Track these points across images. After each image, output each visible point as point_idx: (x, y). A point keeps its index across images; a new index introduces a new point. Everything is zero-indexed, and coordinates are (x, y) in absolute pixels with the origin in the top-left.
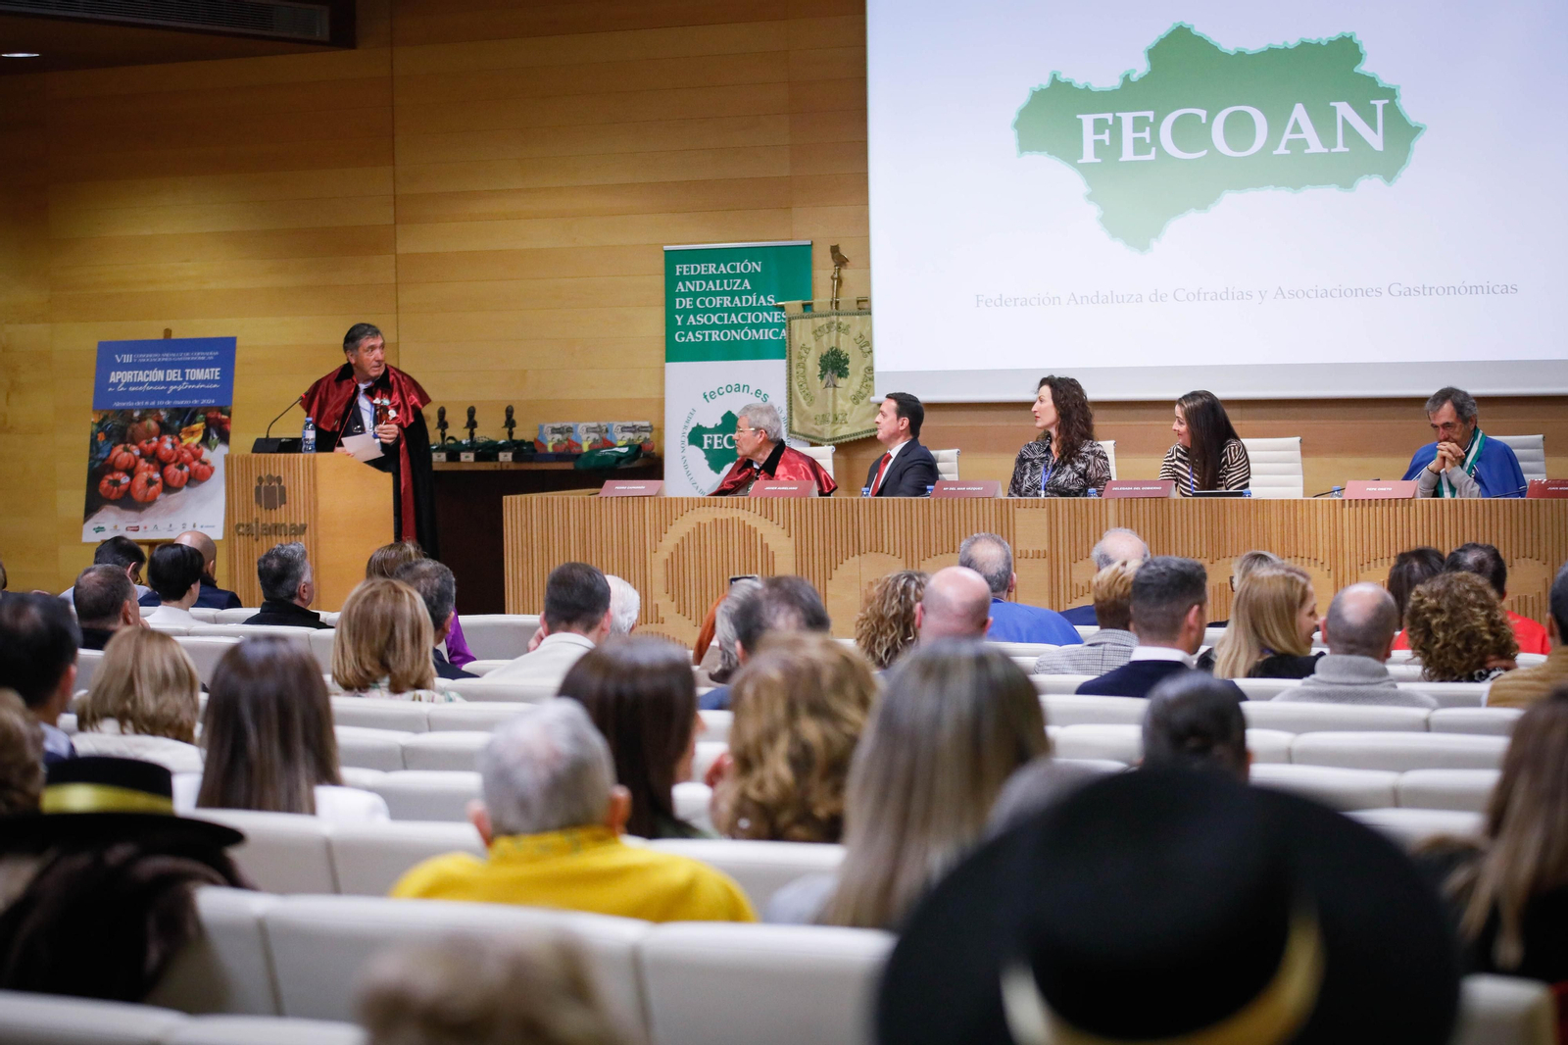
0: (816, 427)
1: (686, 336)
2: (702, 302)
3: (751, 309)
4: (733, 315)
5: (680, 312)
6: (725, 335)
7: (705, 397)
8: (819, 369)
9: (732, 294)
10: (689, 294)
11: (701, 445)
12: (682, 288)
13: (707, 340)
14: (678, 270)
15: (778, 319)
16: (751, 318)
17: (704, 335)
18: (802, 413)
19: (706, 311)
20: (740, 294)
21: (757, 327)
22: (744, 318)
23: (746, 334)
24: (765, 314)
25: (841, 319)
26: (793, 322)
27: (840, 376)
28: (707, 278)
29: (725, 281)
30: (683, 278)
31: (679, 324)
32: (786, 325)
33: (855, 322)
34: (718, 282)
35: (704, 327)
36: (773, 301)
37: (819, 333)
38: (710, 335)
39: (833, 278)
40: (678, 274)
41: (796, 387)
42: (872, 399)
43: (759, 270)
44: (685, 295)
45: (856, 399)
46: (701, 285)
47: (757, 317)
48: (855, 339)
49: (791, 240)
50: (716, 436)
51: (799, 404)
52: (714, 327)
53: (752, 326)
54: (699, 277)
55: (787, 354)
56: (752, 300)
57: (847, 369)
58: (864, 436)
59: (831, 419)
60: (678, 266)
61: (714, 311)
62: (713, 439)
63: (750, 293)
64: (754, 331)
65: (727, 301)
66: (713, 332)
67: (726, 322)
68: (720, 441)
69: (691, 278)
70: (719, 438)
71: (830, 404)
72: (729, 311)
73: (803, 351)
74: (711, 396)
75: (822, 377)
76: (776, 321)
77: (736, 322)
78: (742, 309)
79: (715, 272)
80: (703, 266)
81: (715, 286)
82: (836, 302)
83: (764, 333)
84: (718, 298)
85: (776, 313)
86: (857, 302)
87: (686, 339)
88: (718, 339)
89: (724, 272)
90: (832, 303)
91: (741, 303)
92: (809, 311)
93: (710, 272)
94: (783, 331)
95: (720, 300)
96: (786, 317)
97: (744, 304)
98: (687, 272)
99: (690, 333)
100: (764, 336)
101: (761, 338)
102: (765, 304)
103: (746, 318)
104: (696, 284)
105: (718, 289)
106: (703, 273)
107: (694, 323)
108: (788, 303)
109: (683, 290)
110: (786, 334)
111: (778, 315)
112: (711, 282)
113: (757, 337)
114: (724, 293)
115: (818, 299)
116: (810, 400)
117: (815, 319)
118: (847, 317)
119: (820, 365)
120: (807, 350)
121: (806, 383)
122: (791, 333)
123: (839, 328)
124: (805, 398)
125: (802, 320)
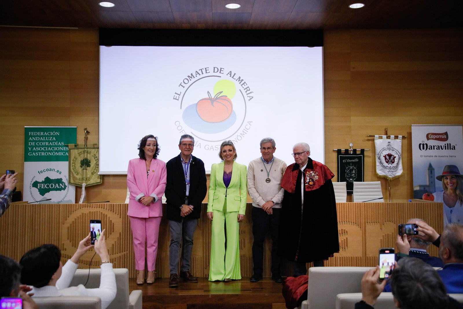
0: (79, 181)
2: (38, 144)
3: (56, 146)
4: (49, 148)
5: (30, 146)
6: (46, 154)
7: (39, 172)
9: (49, 142)
10: (34, 141)
11: (37, 187)
12: (31, 139)
13: (40, 155)
14: (30, 134)
15: (65, 149)
16: (56, 149)
17: (39, 154)
18: (74, 177)
19: (39, 146)
20: (52, 142)
21: (58, 152)
23: (54, 154)
24: (60, 148)
25: (88, 150)
26: (71, 150)
27: (88, 166)
28: (40, 136)
29: (47, 138)
30: (32, 136)
31: (30, 150)
32: (69, 151)
33: (93, 151)
34: (44, 138)
35: (39, 151)
36: (63, 144)
37: (80, 154)
38: (41, 154)
39: (85, 138)
40: (30, 135)
42: (98, 173)
43: (59, 135)
44: (32, 141)
45: (93, 174)
46: (38, 139)
47: (58, 149)
49: (70, 126)
50: (42, 184)
52: (42, 151)
53: (56, 151)
54: (37, 136)
55: (69, 160)
56: (56, 144)
57: (90, 164)
58: (95, 184)
59: (85, 179)
60: (30, 133)
62: (41, 185)
63: (55, 141)
64: (57, 153)
65: (47, 144)
66: (42, 153)
67: (47, 150)
68: (44, 186)
69: (34, 136)
70: (43, 185)
71: (85, 175)
72: (48, 146)
73: (75, 159)
74: (41, 172)
75: (81, 167)
77: (50, 150)
78: (53, 146)
79: (43, 135)
80: (39, 133)
81: (43, 139)
82: (86, 145)
83: (60, 153)
84: (44, 143)
85: (64, 148)
86: (94, 145)
87: (32, 155)
88: (44, 155)
89: (46, 135)
90: (85, 145)
91: (52, 144)
92: (76, 147)
93: (41, 135)
94: (67, 153)
95: (45, 143)
96: (68, 149)
97: (53, 145)
98: (33, 134)
99: (34, 153)
100: (60, 154)
101: (59, 155)
102: (60, 145)
103: (54, 149)
104: (36, 138)
105: (44, 140)
106: (39, 135)
107: (35, 150)
108: (69, 144)
109: (31, 140)
110: (68, 154)
111: (65, 148)
112: (41, 138)
113: (58, 155)
114: (46, 141)
115: (79, 144)
116: (77, 173)
117: (79, 150)
118: (90, 149)
119: (80, 163)
120: (76, 159)
121: (75, 168)
122: (70, 153)
123: (87, 152)
124: (75, 173)
125: (74, 150)
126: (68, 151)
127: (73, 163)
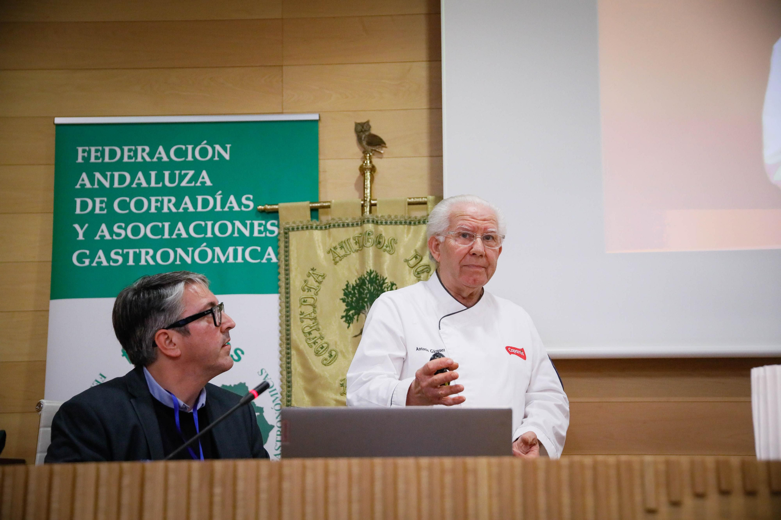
1: (92, 257)
2: (124, 205)
3: (214, 216)
4: (180, 225)
5: (81, 220)
6: (165, 257)
8: (344, 306)
9: (179, 193)
10: (101, 191)
12: (87, 182)
13: (131, 262)
14: (80, 155)
15: (260, 232)
16: (212, 229)
17: (126, 257)
18: (311, 377)
19: (129, 218)
21: (224, 244)
22: (199, 229)
23: (203, 255)
24: (238, 224)
25: (381, 228)
26: (292, 234)
28: (133, 168)
29: (167, 174)
30: (89, 168)
31: (81, 237)
32: (282, 243)
34: (153, 174)
35: (127, 243)
36: (251, 204)
37: (341, 252)
38: (137, 257)
39: (362, 170)
40: (80, 160)
41: (297, 336)
43: (227, 156)
44: (92, 194)
46: (122, 179)
47: (223, 229)
48: (407, 261)
49: (282, 113)
51: (305, 365)
52: (145, 242)
53: (214, 242)
54: (120, 166)
55: (283, 284)
56: (215, 202)
60: (80, 149)
61: (146, 218)
63: (212, 192)
64: (218, 250)
65: (169, 204)
66: (143, 251)
67: (166, 236)
69: (103, 168)
73: (312, 282)
75: (349, 319)
76: (256, 234)
77: (184, 235)
78: (197, 216)
79: (148, 159)
80: (126, 149)
81: (148, 179)
82: (372, 205)
83: (235, 252)
84: (153, 199)
85: (256, 223)
86: (410, 204)
87: (91, 262)
88: (152, 262)
89: (165, 159)
90: (363, 206)
91: (195, 206)
92: (317, 218)
93: (139, 159)
94: (270, 250)
95: (157, 201)
96: (275, 229)
97: (200, 209)
98: (97, 158)
99: (101, 253)
100: (235, 257)
101: (231, 260)
102: (236, 208)
103: (204, 230)
104: (112, 177)
105: (153, 184)
106: (126, 159)
107: (108, 237)
108: (281, 206)
109: (88, 185)
110: (277, 254)
111: (260, 225)
112: (140, 174)
113: (223, 259)
114: (164, 191)
115: (333, 201)
116: (326, 355)
117: (334, 231)
118: (390, 228)
119: (344, 300)
120: (321, 279)
121: (318, 330)
122: (287, 252)
123: (378, 242)
124: (317, 354)
125: (307, 232)
126: (274, 242)
127: (304, 302)
